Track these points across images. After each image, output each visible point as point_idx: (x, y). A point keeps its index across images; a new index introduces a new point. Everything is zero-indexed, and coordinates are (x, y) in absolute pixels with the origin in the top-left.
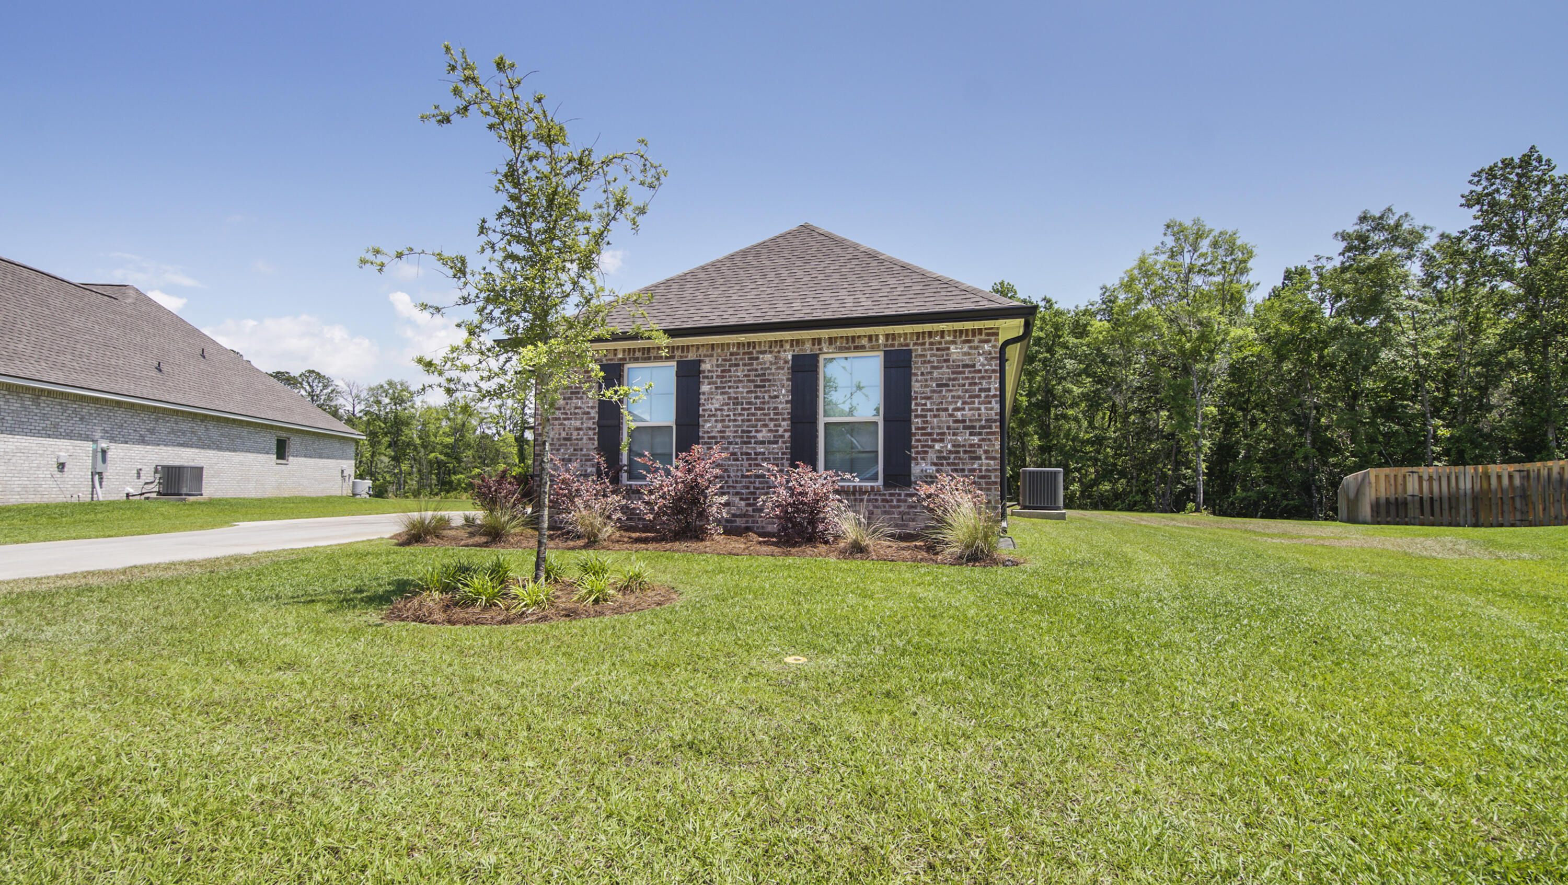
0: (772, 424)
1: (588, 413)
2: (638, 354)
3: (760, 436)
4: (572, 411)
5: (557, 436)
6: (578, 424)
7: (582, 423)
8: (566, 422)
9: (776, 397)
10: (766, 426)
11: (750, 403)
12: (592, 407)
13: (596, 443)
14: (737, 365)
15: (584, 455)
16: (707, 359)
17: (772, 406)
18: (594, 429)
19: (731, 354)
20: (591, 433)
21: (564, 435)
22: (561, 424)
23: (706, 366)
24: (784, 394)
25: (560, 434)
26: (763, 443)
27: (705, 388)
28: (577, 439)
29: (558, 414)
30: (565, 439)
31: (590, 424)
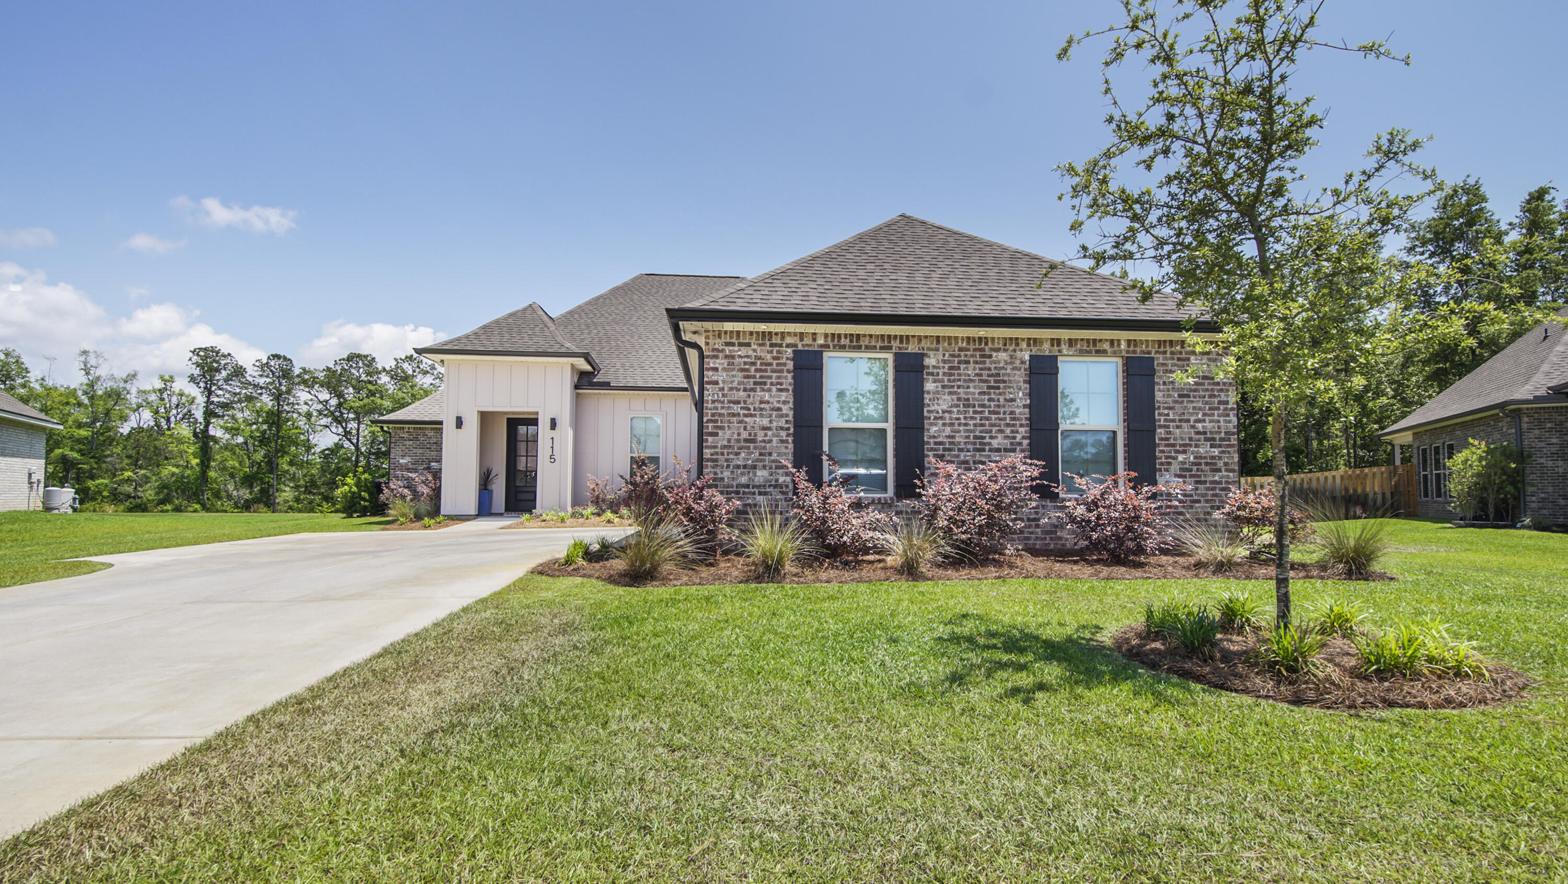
0: (1008, 431)
1: (779, 409)
2: (843, 341)
3: (995, 443)
4: (757, 405)
5: (735, 436)
6: (765, 422)
7: (771, 422)
8: (748, 419)
9: (1013, 400)
10: (1001, 431)
11: (983, 406)
12: (785, 402)
13: (791, 446)
14: (968, 362)
15: (773, 461)
16: (931, 353)
17: (1008, 410)
18: (788, 429)
19: (960, 349)
20: (783, 434)
21: (745, 435)
22: (741, 422)
23: (930, 361)
24: (1021, 398)
25: (739, 434)
26: (998, 450)
27: (929, 386)
28: (764, 441)
29: (736, 408)
30: (746, 440)
31: (782, 423)
